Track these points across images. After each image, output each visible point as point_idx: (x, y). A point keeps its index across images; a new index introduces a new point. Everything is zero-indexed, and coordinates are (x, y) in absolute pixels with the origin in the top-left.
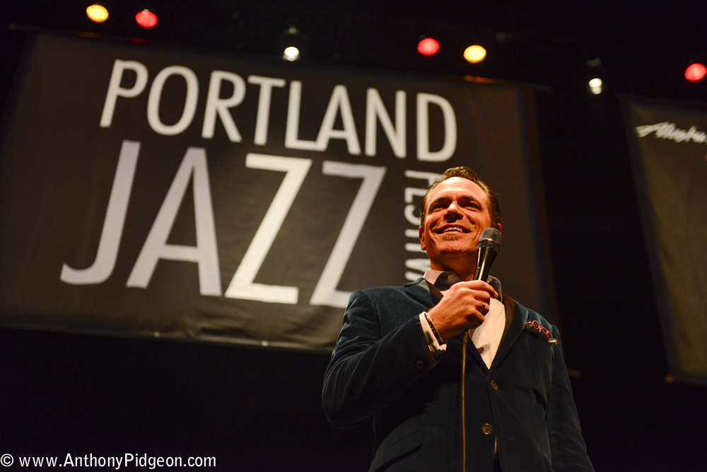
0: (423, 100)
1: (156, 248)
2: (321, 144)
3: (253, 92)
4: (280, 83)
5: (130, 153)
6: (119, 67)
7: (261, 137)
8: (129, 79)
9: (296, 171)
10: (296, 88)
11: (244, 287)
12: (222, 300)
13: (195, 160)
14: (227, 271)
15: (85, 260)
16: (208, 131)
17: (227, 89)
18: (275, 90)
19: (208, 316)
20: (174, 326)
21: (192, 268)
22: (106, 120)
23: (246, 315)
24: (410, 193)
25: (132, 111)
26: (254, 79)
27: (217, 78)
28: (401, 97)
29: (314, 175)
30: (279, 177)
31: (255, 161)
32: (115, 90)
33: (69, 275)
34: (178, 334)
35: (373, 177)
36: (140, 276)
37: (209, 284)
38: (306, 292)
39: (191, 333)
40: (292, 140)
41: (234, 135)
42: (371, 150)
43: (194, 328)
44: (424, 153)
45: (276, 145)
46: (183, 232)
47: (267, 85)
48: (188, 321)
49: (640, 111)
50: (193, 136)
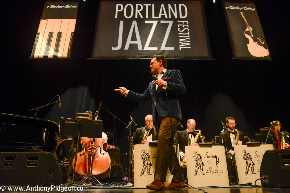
0: (180, 5)
1: (129, 42)
2: (160, 17)
3: (145, 7)
4: (150, 5)
5: (122, 23)
6: (117, 5)
7: (147, 17)
8: (120, 8)
9: (155, 23)
10: (153, 5)
11: (147, 48)
12: (143, 51)
13: (134, 23)
14: (143, 45)
15: (116, 46)
16: (136, 17)
17: (139, 8)
18: (149, 6)
19: (141, 54)
20: (134, 57)
21: (137, 45)
22: (116, 17)
23: (148, 53)
24: (179, 25)
25: (121, 14)
26: (144, 5)
27: (137, 5)
28: (175, 5)
29: (159, 23)
30: (152, 24)
31: (146, 22)
32: (117, 10)
33: (113, 49)
34: (135, 58)
35: (171, 23)
36: (127, 48)
37: (140, 48)
38: (159, 48)
39: (138, 58)
40: (153, 17)
41: (142, 17)
42: (170, 17)
43: (138, 57)
44: (181, 17)
45: (150, 18)
46: (134, 38)
47: (147, 5)
48: (137, 55)
49: (226, 4)
50: (133, 18)
